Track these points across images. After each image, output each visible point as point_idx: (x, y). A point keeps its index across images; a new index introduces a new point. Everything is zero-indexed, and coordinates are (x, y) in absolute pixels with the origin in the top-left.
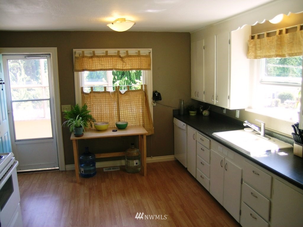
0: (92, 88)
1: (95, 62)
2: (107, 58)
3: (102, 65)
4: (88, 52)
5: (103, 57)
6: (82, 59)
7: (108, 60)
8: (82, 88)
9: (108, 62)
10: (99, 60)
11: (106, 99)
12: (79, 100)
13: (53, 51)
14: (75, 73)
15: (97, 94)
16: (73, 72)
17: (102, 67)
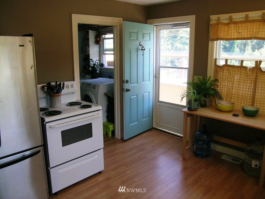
0: (226, 60)
1: (232, 30)
2: (246, 24)
3: (239, 33)
4: (224, 18)
5: (242, 22)
6: (217, 27)
7: (247, 27)
8: (216, 60)
9: (247, 29)
10: (237, 27)
11: (241, 76)
12: (210, 72)
13: (192, 19)
14: (210, 43)
15: (231, 68)
16: (208, 41)
17: (239, 35)
